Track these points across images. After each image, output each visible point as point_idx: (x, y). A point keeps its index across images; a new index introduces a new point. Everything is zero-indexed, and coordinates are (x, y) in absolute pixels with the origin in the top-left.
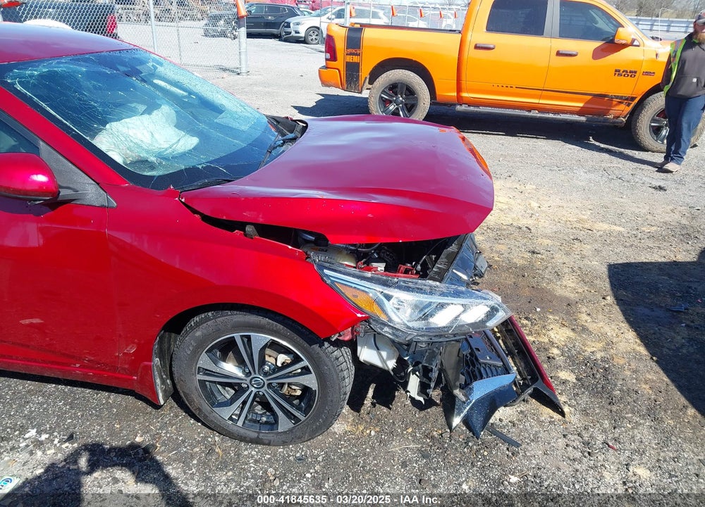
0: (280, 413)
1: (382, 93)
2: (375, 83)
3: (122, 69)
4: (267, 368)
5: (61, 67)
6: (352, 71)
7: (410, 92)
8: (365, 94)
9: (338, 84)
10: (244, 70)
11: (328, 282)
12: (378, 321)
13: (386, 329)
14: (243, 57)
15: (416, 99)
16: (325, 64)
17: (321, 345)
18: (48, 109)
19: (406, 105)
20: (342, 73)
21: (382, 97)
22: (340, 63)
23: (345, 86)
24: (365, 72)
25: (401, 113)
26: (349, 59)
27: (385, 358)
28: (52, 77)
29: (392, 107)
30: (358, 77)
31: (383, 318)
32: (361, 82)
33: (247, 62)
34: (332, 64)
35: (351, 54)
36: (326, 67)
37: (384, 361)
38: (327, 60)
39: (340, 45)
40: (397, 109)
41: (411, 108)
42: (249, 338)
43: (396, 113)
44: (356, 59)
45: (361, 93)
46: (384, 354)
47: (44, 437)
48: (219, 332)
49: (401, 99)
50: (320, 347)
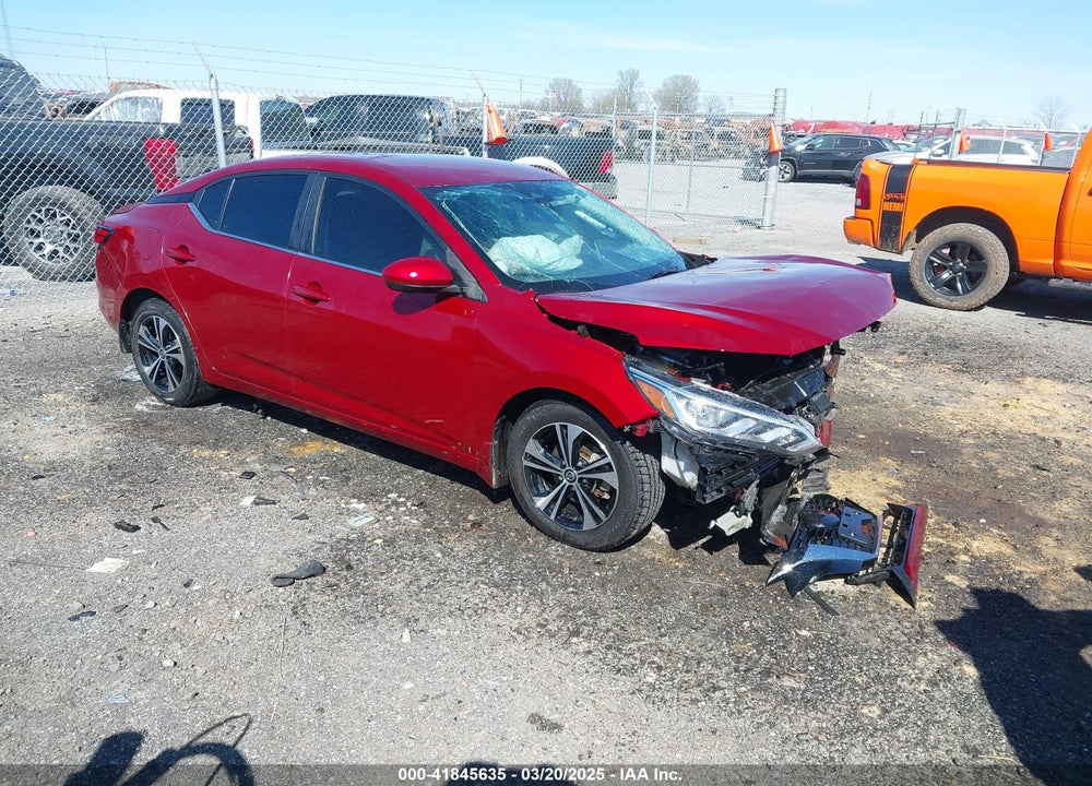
0: (586, 511)
1: (931, 255)
2: (923, 241)
3: (535, 196)
4: (580, 464)
5: (480, 191)
6: (891, 222)
7: (975, 254)
8: (906, 257)
9: (868, 241)
10: (767, 222)
11: (631, 378)
12: (666, 419)
13: (674, 428)
14: (769, 205)
15: (985, 266)
16: (853, 214)
17: (623, 443)
18: (460, 222)
19: (968, 273)
20: (876, 225)
21: (933, 262)
22: (874, 213)
23: (879, 243)
24: (909, 224)
25: (959, 285)
26: (888, 207)
27: (682, 469)
28: (471, 198)
29: (946, 275)
30: (897, 233)
31: (671, 415)
32: (902, 238)
33: (773, 211)
34: (864, 212)
35: (891, 200)
36: (855, 218)
37: (681, 473)
38: (856, 207)
39: (877, 189)
40: (954, 279)
41: (974, 278)
42: (566, 427)
43: (950, 284)
44: (897, 207)
45: (900, 253)
46: (682, 464)
47: (402, 499)
48: (543, 420)
49: (961, 264)
50: (622, 444)
